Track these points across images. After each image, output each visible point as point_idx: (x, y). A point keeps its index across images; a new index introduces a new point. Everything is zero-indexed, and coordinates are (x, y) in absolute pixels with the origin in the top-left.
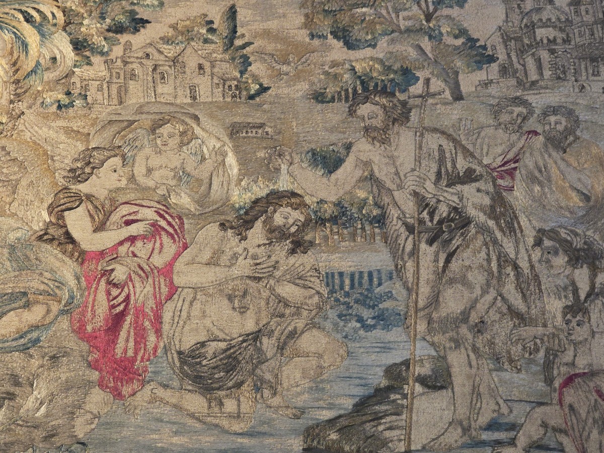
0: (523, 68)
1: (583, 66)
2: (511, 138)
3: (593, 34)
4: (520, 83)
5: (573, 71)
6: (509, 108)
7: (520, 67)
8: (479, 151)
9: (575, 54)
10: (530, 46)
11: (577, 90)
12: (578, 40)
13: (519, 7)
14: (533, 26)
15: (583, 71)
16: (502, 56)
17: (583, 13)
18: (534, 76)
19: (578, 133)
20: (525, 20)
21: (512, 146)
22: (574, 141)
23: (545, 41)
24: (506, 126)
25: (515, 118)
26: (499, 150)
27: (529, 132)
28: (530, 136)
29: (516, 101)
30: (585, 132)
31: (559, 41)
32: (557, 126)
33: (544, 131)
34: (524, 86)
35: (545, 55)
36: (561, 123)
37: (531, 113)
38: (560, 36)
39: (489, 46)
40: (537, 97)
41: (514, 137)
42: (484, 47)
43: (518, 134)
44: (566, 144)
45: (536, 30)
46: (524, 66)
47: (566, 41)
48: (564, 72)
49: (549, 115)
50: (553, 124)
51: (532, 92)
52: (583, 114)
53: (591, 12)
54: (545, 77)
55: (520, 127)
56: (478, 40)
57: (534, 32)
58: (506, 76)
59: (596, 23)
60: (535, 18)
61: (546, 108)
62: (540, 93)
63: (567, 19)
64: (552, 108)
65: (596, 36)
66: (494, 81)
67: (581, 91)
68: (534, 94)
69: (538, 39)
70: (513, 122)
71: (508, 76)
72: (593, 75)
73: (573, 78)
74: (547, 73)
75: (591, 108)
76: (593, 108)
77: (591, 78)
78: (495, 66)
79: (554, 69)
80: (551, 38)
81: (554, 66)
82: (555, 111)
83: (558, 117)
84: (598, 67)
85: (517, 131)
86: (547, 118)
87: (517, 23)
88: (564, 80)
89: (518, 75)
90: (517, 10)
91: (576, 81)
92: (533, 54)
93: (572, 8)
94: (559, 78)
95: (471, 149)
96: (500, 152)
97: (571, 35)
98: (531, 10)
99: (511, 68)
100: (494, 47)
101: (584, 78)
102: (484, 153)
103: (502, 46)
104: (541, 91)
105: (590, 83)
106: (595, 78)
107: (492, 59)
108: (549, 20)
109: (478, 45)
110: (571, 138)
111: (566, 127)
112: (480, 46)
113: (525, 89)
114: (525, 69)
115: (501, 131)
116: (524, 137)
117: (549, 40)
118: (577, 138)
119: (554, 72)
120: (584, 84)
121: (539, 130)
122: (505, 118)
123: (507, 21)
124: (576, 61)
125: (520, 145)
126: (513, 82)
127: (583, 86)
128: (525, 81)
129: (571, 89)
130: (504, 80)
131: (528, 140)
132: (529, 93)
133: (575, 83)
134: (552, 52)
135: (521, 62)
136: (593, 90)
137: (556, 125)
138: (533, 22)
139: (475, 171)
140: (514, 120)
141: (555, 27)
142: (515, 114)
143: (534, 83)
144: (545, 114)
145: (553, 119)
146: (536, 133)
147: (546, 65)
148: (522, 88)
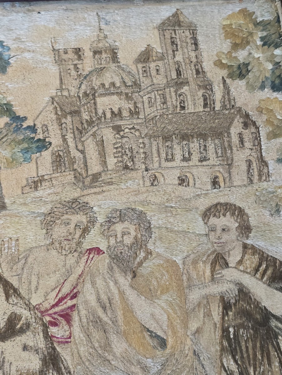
0: (81, 156)
1: (154, 149)
2: (67, 262)
3: (165, 103)
4: (78, 178)
5: (143, 156)
6: (66, 216)
7: (78, 155)
8: (25, 287)
9: (145, 131)
10: (90, 123)
11: (148, 183)
12: (148, 111)
13: (76, 68)
14: (94, 95)
15: (155, 155)
16: (55, 140)
17: (154, 73)
18: (95, 167)
19: (150, 246)
20: (83, 87)
21: (69, 273)
22: (145, 258)
23: (109, 115)
24: (60, 244)
25: (72, 230)
26: (52, 281)
27: (90, 251)
28: (91, 256)
29: (74, 206)
30: (158, 243)
31: (125, 114)
32: (125, 237)
33: (109, 246)
34: (84, 183)
35: (108, 134)
36: (129, 233)
37: (92, 221)
38: (127, 105)
39: (39, 126)
40: (100, 197)
41: (71, 260)
42: (33, 129)
43: (76, 254)
44: (136, 263)
45: (98, 100)
46: (82, 152)
47: (134, 113)
48: (132, 159)
49: (114, 223)
50: (119, 236)
51: (93, 190)
52: (156, 218)
53: (162, 70)
54: (110, 168)
55: (79, 243)
56: (25, 118)
57: (95, 104)
58: (61, 168)
59: (168, 85)
60: (96, 83)
61: (111, 213)
62: (103, 191)
63: (135, 83)
64: (118, 212)
65: (169, 104)
66: (46, 177)
67: (152, 184)
68: (95, 193)
69: (100, 112)
70: (70, 237)
71: (63, 169)
72: (167, 160)
73: (143, 167)
74: (112, 161)
75: (166, 209)
76: (167, 207)
77: (165, 164)
78: (47, 155)
79: (120, 154)
80: (116, 110)
81: (120, 151)
82: (121, 216)
83: (126, 224)
84: (171, 148)
85: (75, 251)
86: (112, 228)
87: (73, 91)
88: (132, 169)
89: (75, 166)
90: (73, 73)
91: (147, 170)
92: (94, 135)
93: (140, 66)
94: (126, 167)
95: (15, 284)
96: (53, 284)
97: (139, 105)
98: (91, 72)
99: (67, 157)
100: (46, 129)
101: (156, 165)
102: (33, 289)
103: (56, 126)
104: (104, 189)
105: (163, 172)
106: (170, 164)
107: (43, 145)
108: (113, 84)
109: (25, 125)
110: (142, 254)
111: (136, 238)
112: (29, 127)
113: (85, 187)
114: (85, 157)
115: (54, 252)
116: (83, 258)
117: (113, 112)
118: (149, 253)
119: (120, 159)
120: (157, 174)
121: (103, 246)
122: (59, 231)
123: (61, 89)
124: (146, 141)
125: (79, 271)
126: (70, 177)
127: (156, 177)
128: (84, 175)
129: (141, 182)
130: (58, 175)
131: (89, 261)
132: (90, 192)
133: (145, 173)
134: (118, 129)
135: (80, 147)
136: (167, 181)
137: (122, 237)
138: (93, 88)
139: (19, 318)
140: (70, 234)
141: (119, 94)
142: (72, 226)
143: (96, 177)
144: (109, 221)
145: (119, 228)
146: (98, 251)
147: (110, 150)
148: (81, 184)
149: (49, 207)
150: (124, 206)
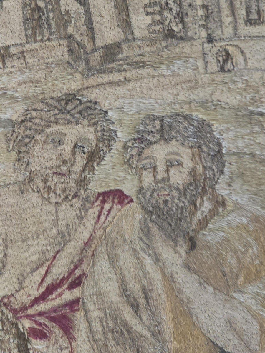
0: (81, 10)
5: (201, 12)
6: (54, 128)
7: (75, 7)
11: (214, 67)
15: (226, 11)
18: (109, 32)
19: (222, 189)
21: (65, 237)
22: (213, 213)
24: (45, 181)
25: (67, 156)
27: (104, 196)
28: (107, 207)
30: (237, 185)
32: (172, 171)
33: (141, 189)
34: (87, 62)
36: (180, 164)
40: (121, 91)
41: (68, 213)
43: (77, 203)
44: (195, 221)
46: (83, 2)
48: (181, 17)
49: (151, 143)
50: (161, 168)
51: (106, 78)
52: (231, 134)
54: (138, 34)
55: (82, 182)
58: (42, 34)
61: (144, 123)
62: (127, 80)
64: (157, 122)
66: (13, 50)
67: (222, 69)
68: (110, 83)
70: (64, 169)
71: (46, 34)
72: (249, 21)
73: (204, 34)
74: (141, 22)
77: (245, 30)
79: (157, 8)
82: (164, 129)
83: (174, 146)
85: (75, 196)
86: (147, 152)
88: (182, 38)
89: (70, 30)
91: (210, 40)
94: (170, 34)
99: (53, 11)
101: (228, 31)
104: (129, 75)
105: (242, 45)
106: (254, 30)
110: (207, 206)
111: (193, 172)
113: (90, 71)
114: (88, 12)
115: (34, 198)
116: (91, 211)
118: (220, 203)
119: (157, 17)
120: (230, 48)
122: (42, 157)
125: (84, 234)
126: (60, 51)
127: (228, 54)
128: (89, 48)
129: (200, 64)
130: (37, 45)
131: (103, 217)
132: (100, 80)
133: (207, 46)
136: (250, 64)
137: (167, 171)
140: (65, 162)
143: (111, 52)
144: (141, 140)
145: (160, 152)
146: (120, 196)
148: (82, 66)
149: (21, 108)
150: (169, 111)
